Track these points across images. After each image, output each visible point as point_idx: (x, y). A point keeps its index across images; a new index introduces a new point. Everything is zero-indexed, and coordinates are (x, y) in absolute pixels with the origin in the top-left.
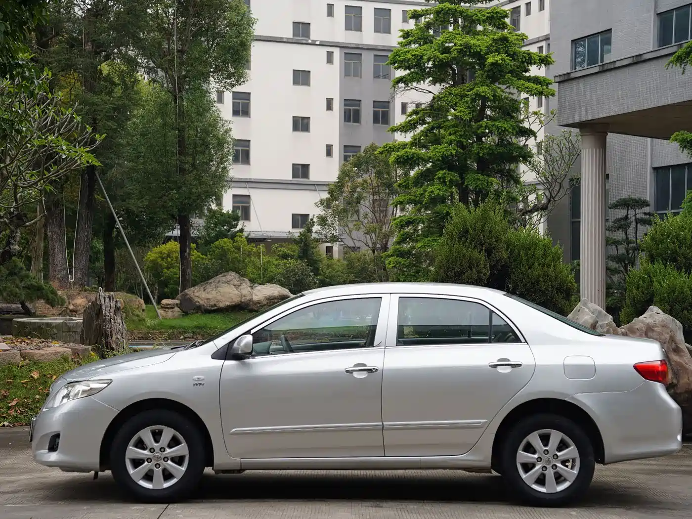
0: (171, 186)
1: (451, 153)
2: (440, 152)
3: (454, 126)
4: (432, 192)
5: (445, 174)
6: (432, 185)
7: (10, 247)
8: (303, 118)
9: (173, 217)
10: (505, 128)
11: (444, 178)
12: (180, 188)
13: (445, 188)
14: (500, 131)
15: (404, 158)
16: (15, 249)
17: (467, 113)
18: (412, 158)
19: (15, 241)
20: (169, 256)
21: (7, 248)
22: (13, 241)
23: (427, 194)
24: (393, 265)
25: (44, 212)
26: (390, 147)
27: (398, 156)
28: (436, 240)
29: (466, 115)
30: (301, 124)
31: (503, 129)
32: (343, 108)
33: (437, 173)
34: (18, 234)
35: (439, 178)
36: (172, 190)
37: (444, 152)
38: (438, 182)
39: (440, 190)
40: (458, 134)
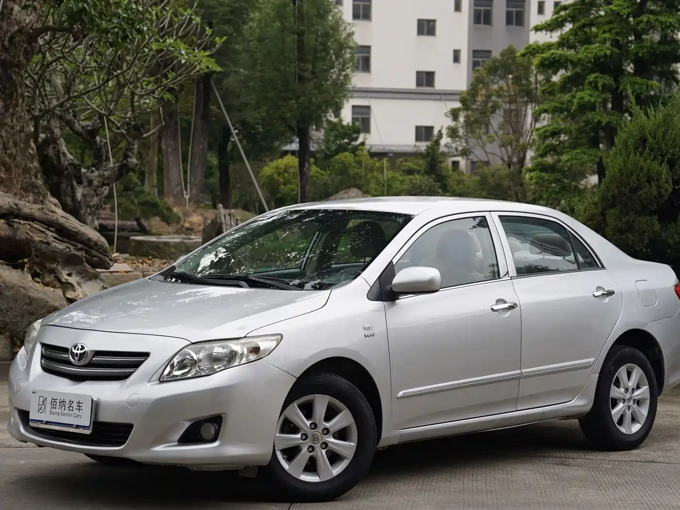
0: (290, 95)
1: (605, 54)
2: (592, 53)
3: (609, 23)
4: (582, 98)
5: (597, 77)
6: (582, 90)
7: (127, 161)
8: (429, 21)
9: (291, 128)
10: (670, 23)
11: (596, 83)
12: (298, 98)
13: (596, 93)
14: (664, 26)
15: (549, 61)
16: (132, 162)
17: (625, 6)
18: (559, 60)
19: (133, 154)
20: (285, 171)
21: (125, 162)
22: (131, 154)
23: (575, 101)
24: (536, 181)
25: (162, 122)
26: (534, 49)
27: (543, 58)
28: (585, 153)
29: (624, 9)
30: (426, 28)
31: (668, 24)
32: (473, 8)
33: (588, 77)
34: (136, 146)
35: (590, 83)
36: (291, 99)
37: (596, 53)
38: (589, 87)
39: (591, 95)
40: (614, 31)
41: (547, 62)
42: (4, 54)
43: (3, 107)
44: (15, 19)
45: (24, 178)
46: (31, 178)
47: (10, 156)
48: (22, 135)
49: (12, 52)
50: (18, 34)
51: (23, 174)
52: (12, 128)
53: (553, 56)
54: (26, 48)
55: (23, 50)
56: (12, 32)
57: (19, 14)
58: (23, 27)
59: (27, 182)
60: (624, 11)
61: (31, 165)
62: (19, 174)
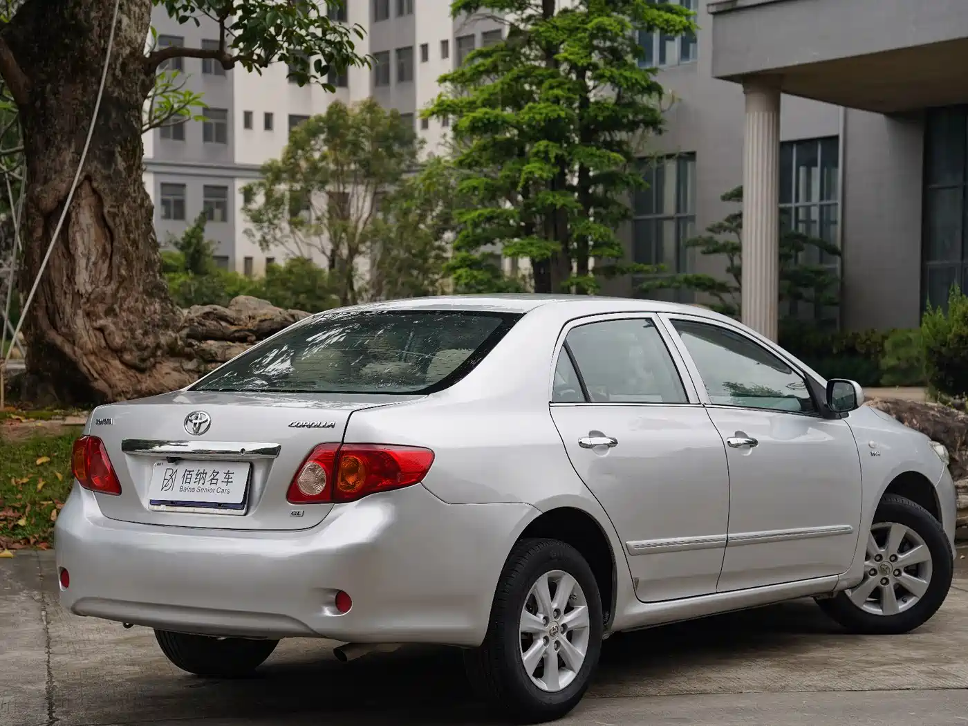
1: (559, 115)
2: (541, 114)
4: (531, 173)
5: (547, 146)
6: (529, 162)
10: (636, 80)
11: (546, 153)
13: (548, 167)
14: (629, 83)
15: (483, 123)
18: (495, 122)
23: (524, 176)
24: (467, 281)
26: (448, 106)
27: (474, 118)
29: (582, 58)
31: (634, 81)
33: (535, 145)
35: (539, 153)
37: (547, 114)
38: (536, 159)
39: (541, 169)
40: (566, 86)
41: (480, 124)
42: (117, 90)
43: (125, 169)
44: (126, 38)
45: (148, 276)
46: (155, 276)
47: (135, 243)
48: (143, 211)
49: (127, 86)
50: (132, 60)
51: (147, 270)
52: (135, 202)
53: (487, 116)
54: (143, 81)
55: (139, 83)
56: (124, 55)
57: (129, 30)
58: (134, 48)
59: (151, 282)
60: (582, 61)
61: (155, 257)
62: (141, 269)
